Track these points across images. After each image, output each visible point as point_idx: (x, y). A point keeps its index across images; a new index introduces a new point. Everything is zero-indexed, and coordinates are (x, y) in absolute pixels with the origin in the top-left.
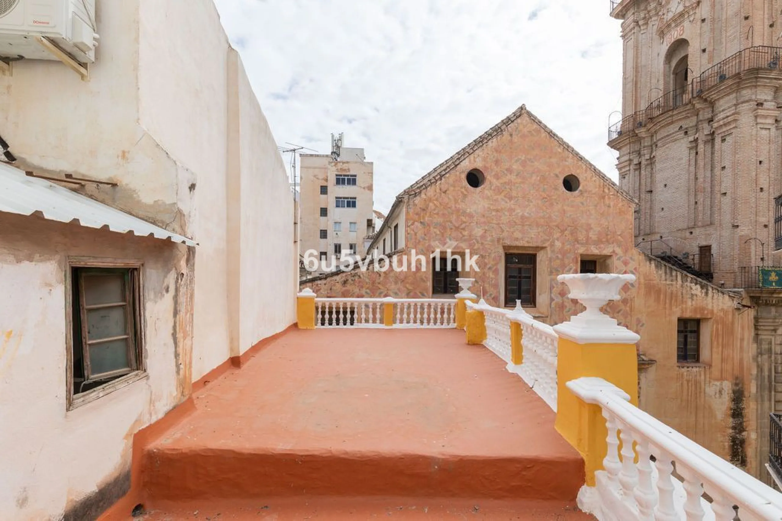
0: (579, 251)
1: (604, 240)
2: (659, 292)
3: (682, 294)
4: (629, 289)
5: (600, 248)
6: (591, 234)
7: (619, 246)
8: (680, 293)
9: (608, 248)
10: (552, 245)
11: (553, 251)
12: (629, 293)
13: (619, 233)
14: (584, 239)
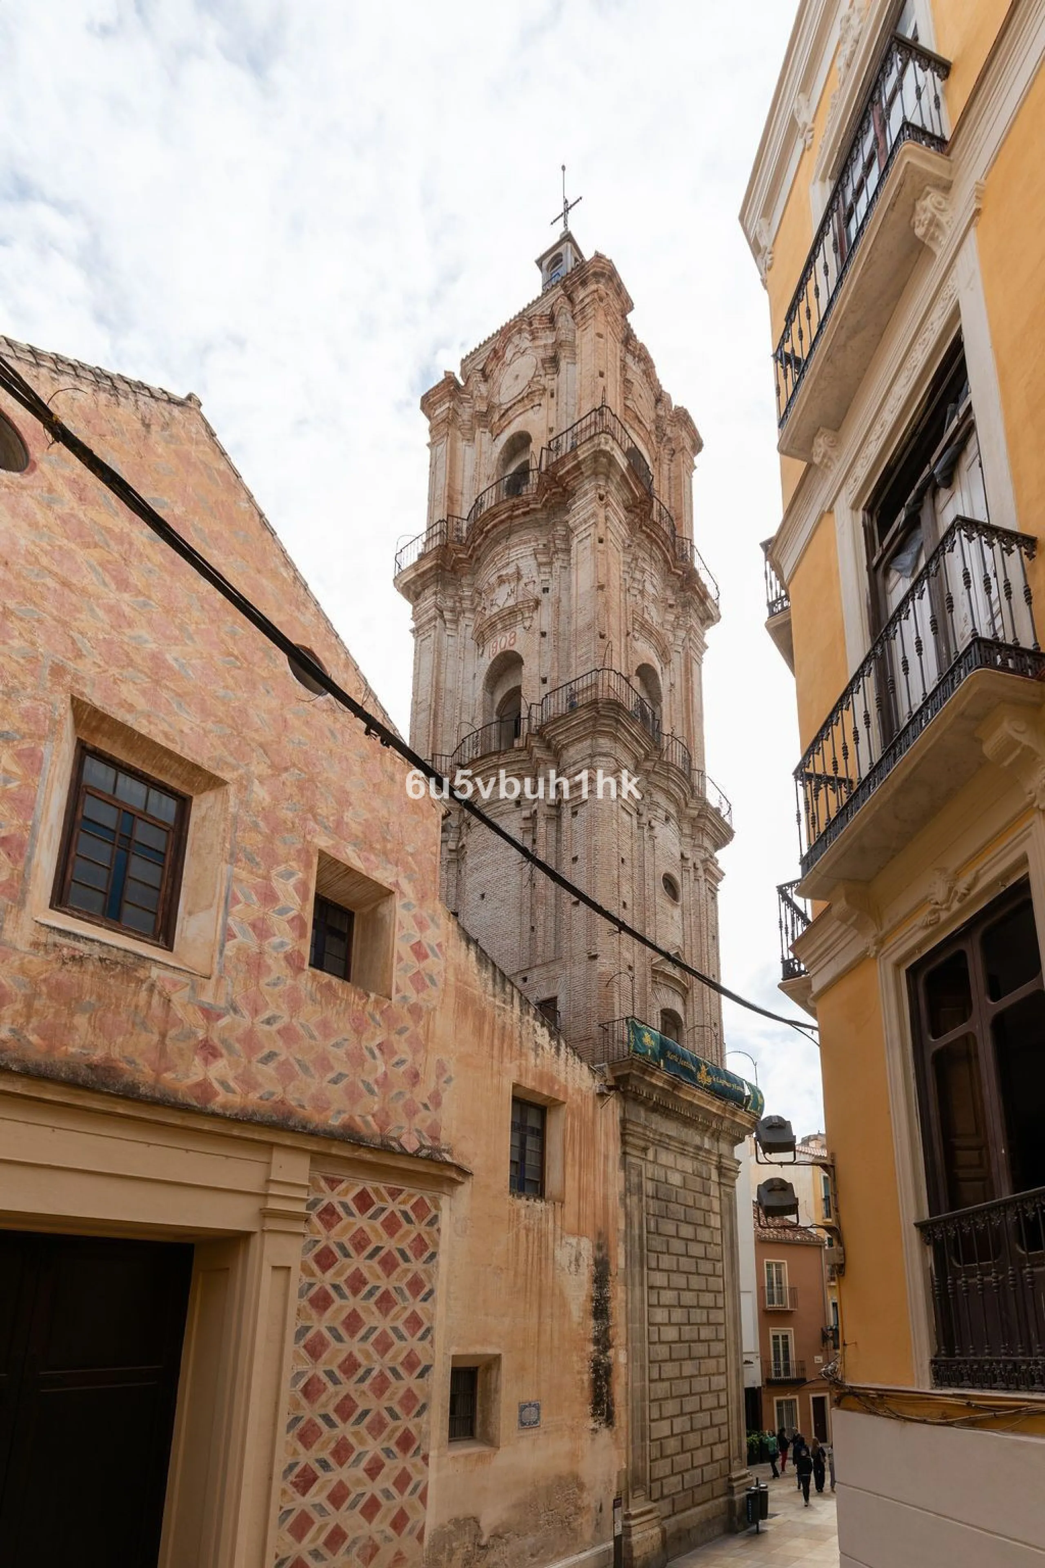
0: (315, 840)
1: (378, 846)
2: (481, 1015)
3: (520, 1037)
4: (425, 986)
5: (367, 859)
6: (348, 816)
7: (410, 879)
8: (516, 1035)
9: (385, 869)
10: (244, 786)
11: (244, 804)
12: (421, 995)
13: (410, 849)
14: (332, 818)
